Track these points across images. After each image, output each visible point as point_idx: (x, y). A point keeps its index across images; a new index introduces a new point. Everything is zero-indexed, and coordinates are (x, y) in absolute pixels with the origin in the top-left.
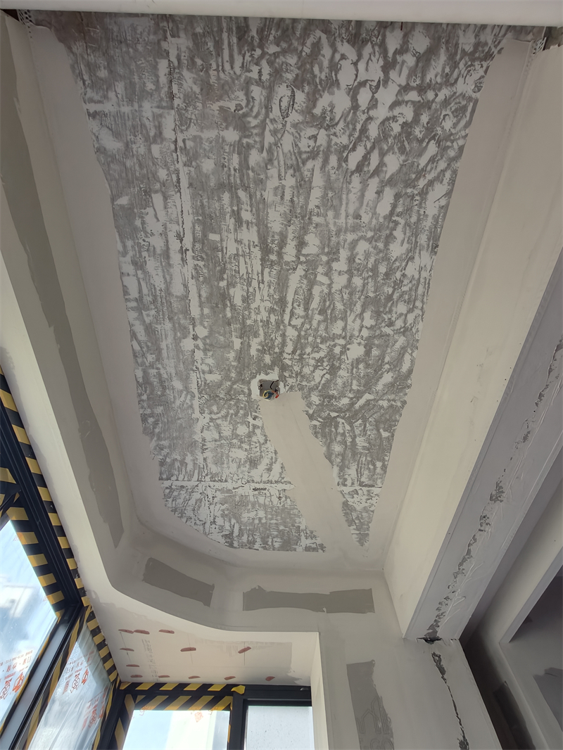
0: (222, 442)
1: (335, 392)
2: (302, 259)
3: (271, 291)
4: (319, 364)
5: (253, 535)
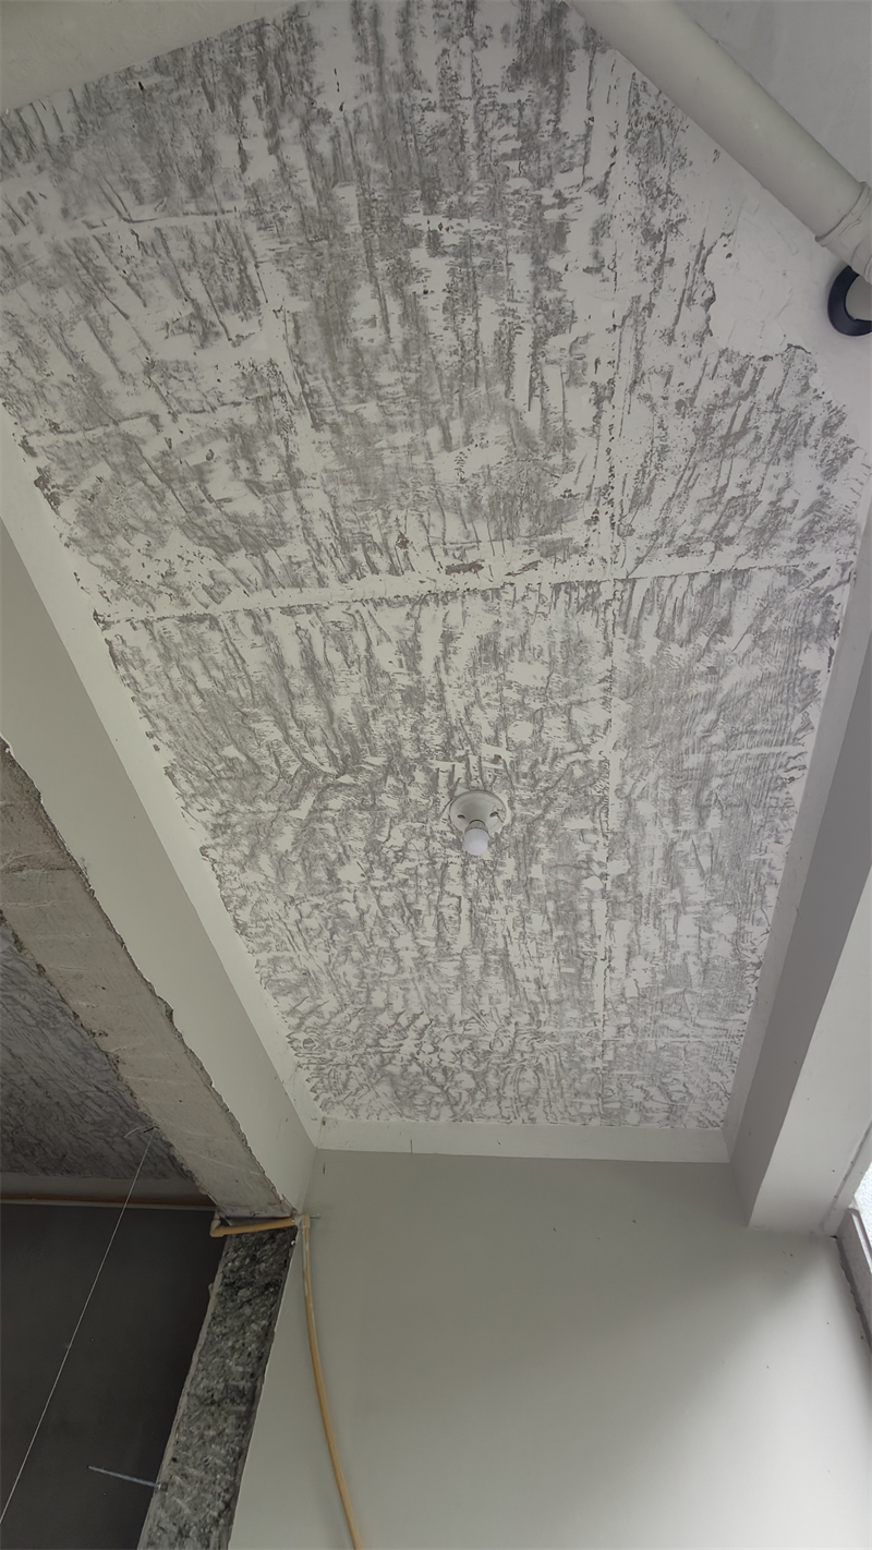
0: (565, 701)
1: (360, 816)
2: (458, 958)
3: (491, 930)
4: (401, 854)
5: (462, 351)
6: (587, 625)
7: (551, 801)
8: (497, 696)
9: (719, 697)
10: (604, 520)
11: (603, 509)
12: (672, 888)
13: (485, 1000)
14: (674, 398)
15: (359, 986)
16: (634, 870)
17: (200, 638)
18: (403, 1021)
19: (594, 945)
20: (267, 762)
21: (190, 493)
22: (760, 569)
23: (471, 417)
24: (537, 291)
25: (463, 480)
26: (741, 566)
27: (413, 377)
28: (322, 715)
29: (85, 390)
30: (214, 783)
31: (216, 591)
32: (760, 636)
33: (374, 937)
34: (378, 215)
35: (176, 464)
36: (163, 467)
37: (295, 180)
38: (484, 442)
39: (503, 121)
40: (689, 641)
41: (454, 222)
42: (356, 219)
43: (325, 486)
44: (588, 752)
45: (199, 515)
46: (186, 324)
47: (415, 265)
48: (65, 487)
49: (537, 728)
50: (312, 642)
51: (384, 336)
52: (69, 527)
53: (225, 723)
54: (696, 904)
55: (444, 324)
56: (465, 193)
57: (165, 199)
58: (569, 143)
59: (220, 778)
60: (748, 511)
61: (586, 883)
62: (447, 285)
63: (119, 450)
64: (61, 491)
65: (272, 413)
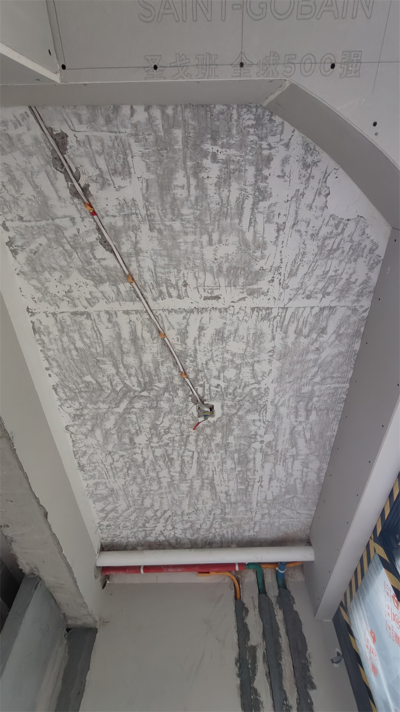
0: (252, 360)
1: (149, 412)
2: (189, 481)
3: (207, 467)
4: (167, 430)
5: (221, 204)
6: (265, 326)
7: (241, 406)
8: (221, 356)
9: (319, 361)
10: (276, 281)
11: (276, 276)
12: (292, 448)
13: (200, 502)
14: (310, 233)
15: (139, 496)
16: (276, 439)
17: (80, 323)
18: (159, 514)
19: (254, 475)
20: (105, 384)
21: (85, 255)
22: (340, 307)
23: (222, 232)
24: (256, 181)
25: (216, 259)
26: (332, 305)
27: (199, 212)
28: (137, 362)
29: (39, 203)
30: (78, 394)
31: (91, 301)
32: (339, 336)
33: (149, 472)
34: (191, 143)
35: (80, 241)
36: (74, 241)
37: (155, 123)
38: (227, 243)
39: (249, 112)
40: (309, 336)
41: (224, 150)
42: (180, 143)
43: (151, 256)
44: (260, 384)
45: (88, 265)
46: (94, 178)
47: (204, 165)
48: (21, 247)
49: (238, 372)
50: (137, 328)
51: (187, 194)
52: (20, 265)
53: (88, 364)
54: (302, 455)
55: (215, 192)
56: (230, 139)
57: (93, 123)
58: (275, 125)
59: (81, 391)
60: (337, 282)
61: (253, 445)
62: (218, 175)
63: (52, 232)
64: (20, 249)
65: (131, 222)
